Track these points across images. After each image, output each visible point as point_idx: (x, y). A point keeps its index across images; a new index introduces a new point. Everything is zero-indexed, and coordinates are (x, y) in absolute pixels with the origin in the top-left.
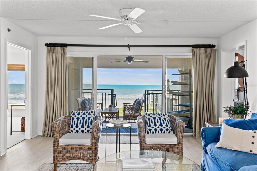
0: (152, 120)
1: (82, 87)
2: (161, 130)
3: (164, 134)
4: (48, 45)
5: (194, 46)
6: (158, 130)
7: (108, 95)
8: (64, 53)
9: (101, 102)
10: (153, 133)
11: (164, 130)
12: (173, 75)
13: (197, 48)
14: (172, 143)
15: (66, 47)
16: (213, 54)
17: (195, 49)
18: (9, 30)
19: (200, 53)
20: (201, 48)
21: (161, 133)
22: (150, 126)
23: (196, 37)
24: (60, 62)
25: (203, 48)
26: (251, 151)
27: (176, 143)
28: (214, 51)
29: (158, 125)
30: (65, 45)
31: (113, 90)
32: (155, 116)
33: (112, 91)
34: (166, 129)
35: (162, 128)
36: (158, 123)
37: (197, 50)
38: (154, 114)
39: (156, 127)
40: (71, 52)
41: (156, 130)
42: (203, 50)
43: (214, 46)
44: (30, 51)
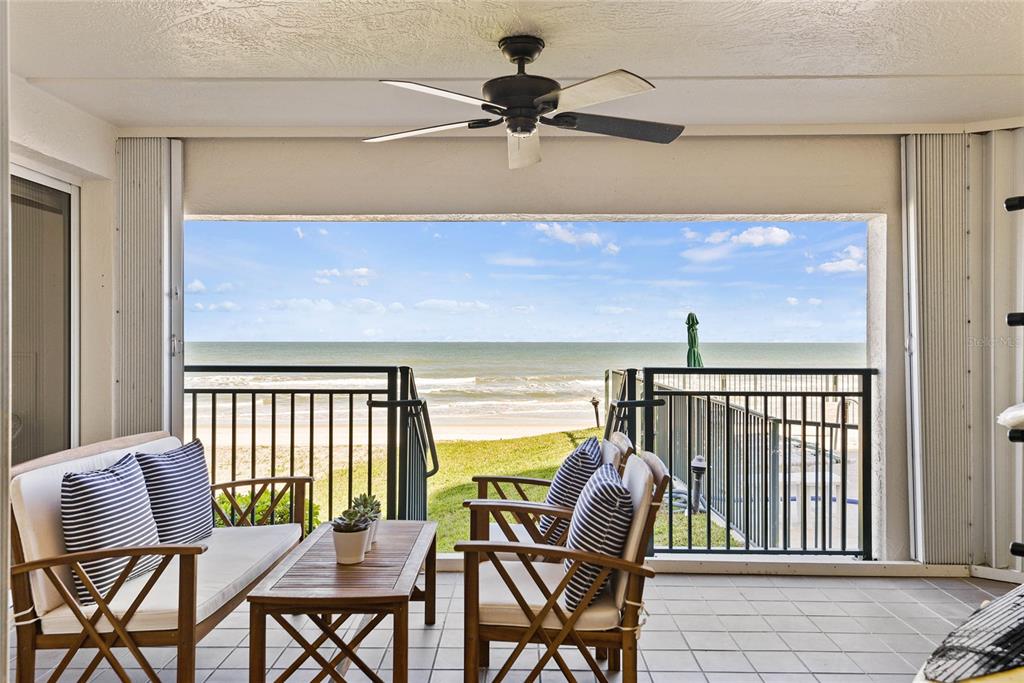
7: (372, 404)
31: (405, 371)
33: (400, 377)
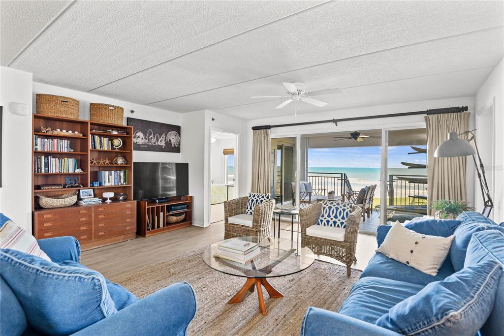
0: (326, 210)
1: (307, 170)
2: (335, 223)
3: (338, 228)
4: (254, 128)
5: (429, 112)
6: (331, 222)
7: (338, 179)
8: (267, 135)
9: (323, 188)
10: (325, 225)
11: (339, 223)
12: (409, 154)
13: (434, 114)
14: (336, 239)
15: (270, 128)
16: (462, 121)
17: (430, 116)
18: (213, 119)
19: (438, 121)
20: (440, 113)
21: (335, 226)
22: (323, 216)
23: (433, 99)
24: (263, 144)
25: (444, 113)
26: (408, 263)
27: (342, 239)
28: (466, 116)
29: (332, 216)
30: (269, 127)
32: (339, 207)
33: (344, 175)
34: (341, 223)
35: (336, 220)
36: (333, 214)
37: (433, 118)
38: (338, 204)
39: (329, 219)
40: (274, 134)
41: (328, 222)
42: (442, 116)
43: (466, 109)
44: (238, 135)
